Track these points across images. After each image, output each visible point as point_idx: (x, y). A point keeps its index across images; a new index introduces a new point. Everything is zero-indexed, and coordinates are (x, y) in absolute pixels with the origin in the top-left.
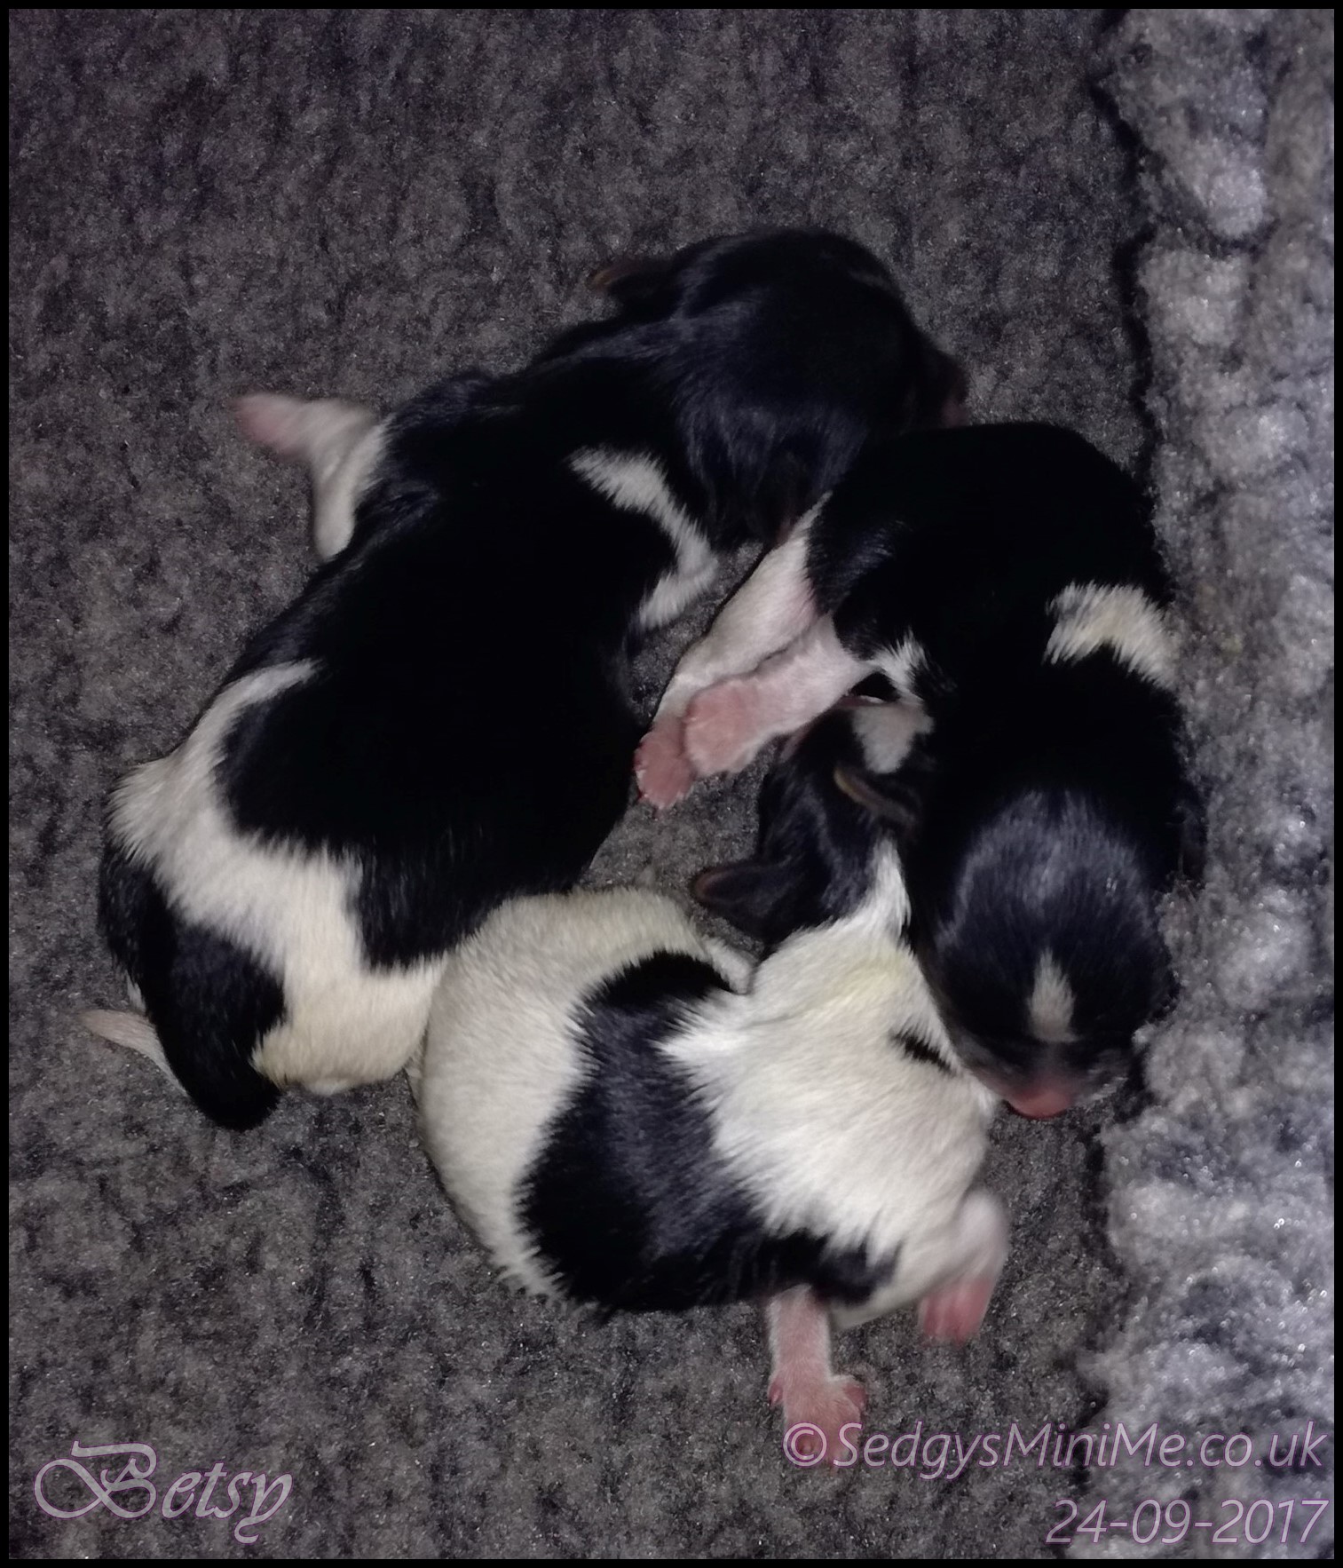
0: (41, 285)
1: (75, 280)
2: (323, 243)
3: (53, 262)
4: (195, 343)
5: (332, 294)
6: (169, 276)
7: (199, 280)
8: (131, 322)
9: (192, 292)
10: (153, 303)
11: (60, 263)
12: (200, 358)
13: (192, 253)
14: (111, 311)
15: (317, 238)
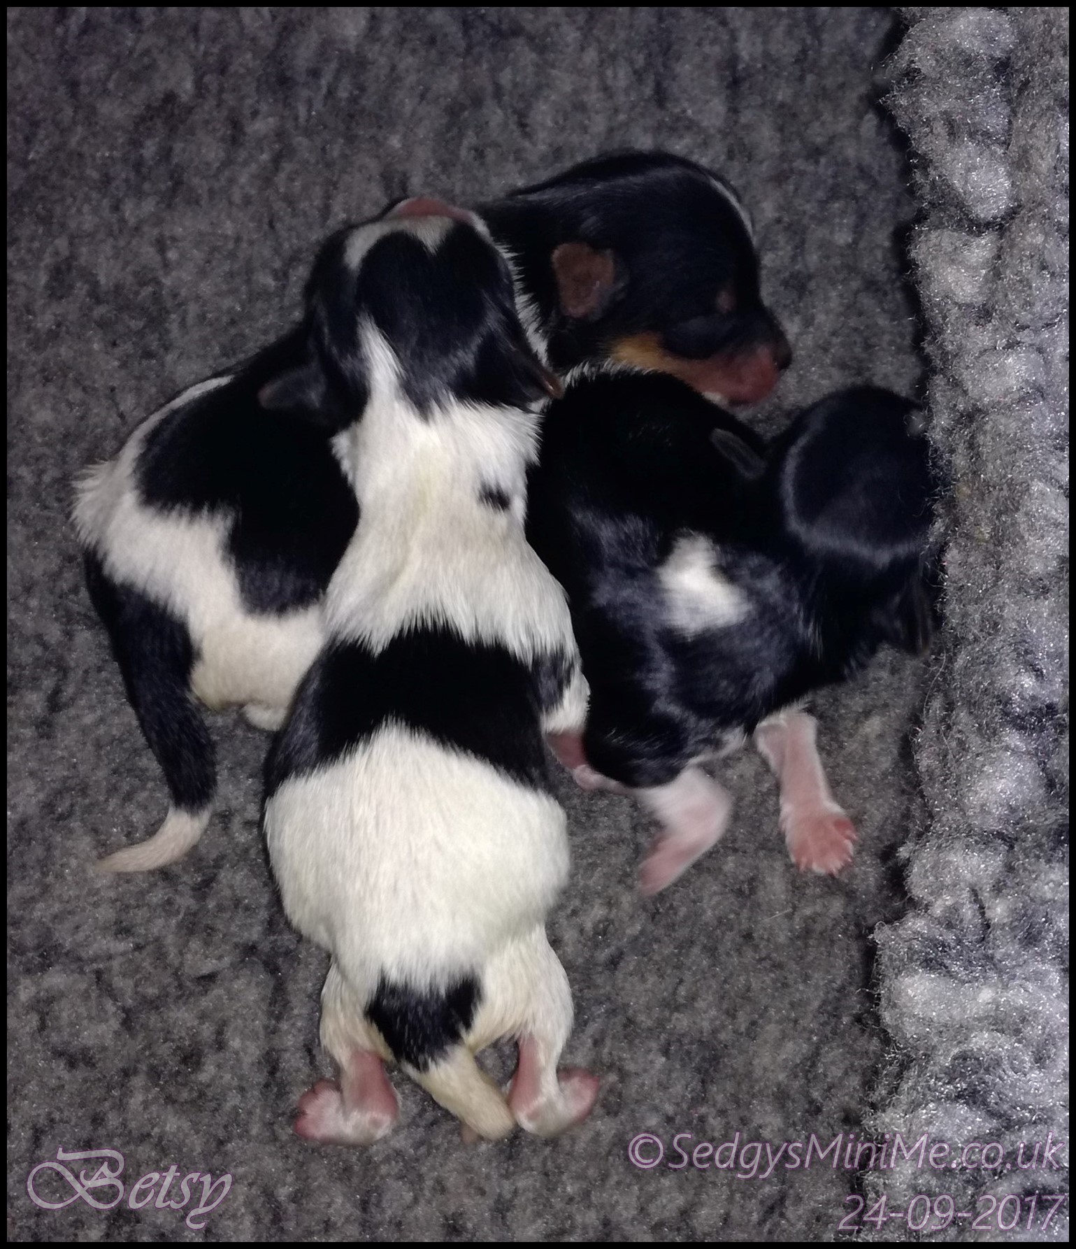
0: (48, 260)
1: (73, 257)
2: (271, 225)
3: (57, 242)
4: (169, 304)
5: (277, 264)
6: (148, 253)
7: (172, 255)
8: (118, 288)
9: (166, 265)
10: (135, 274)
11: (62, 243)
12: (173, 316)
13: (167, 234)
14: (102, 280)
15: (266, 220)
